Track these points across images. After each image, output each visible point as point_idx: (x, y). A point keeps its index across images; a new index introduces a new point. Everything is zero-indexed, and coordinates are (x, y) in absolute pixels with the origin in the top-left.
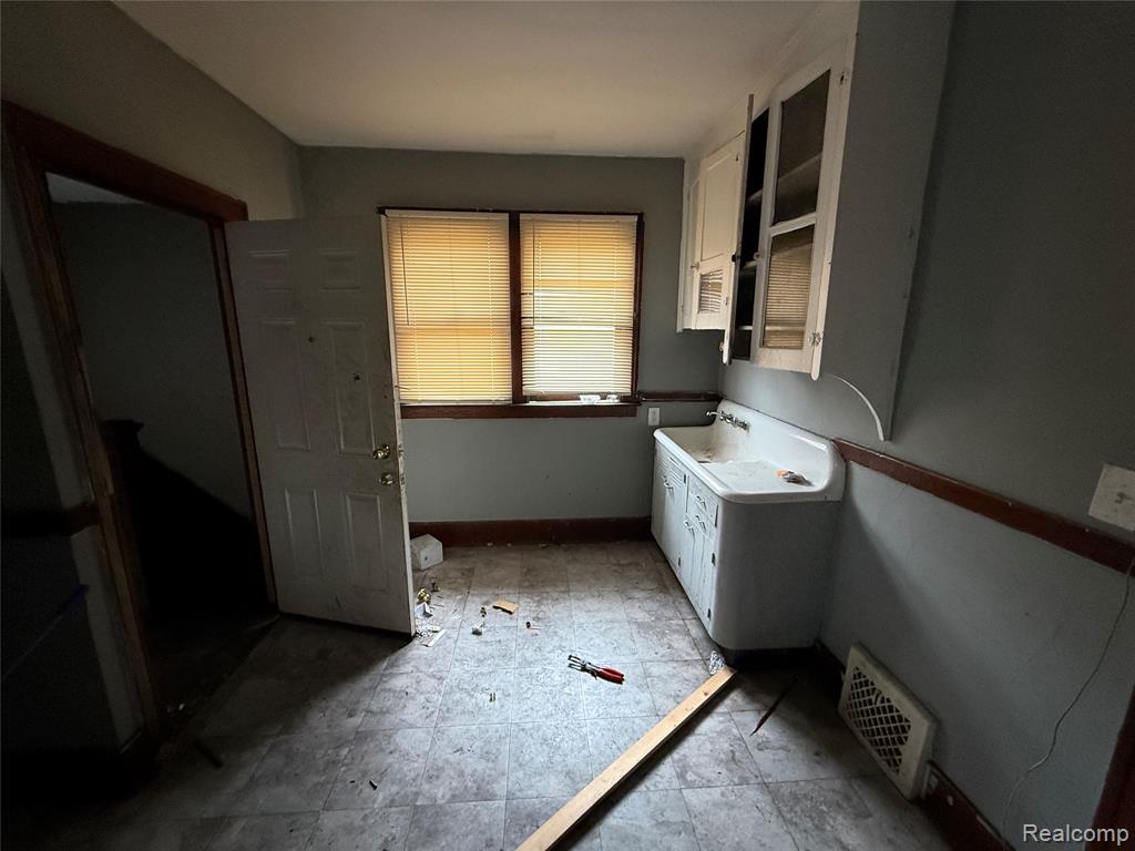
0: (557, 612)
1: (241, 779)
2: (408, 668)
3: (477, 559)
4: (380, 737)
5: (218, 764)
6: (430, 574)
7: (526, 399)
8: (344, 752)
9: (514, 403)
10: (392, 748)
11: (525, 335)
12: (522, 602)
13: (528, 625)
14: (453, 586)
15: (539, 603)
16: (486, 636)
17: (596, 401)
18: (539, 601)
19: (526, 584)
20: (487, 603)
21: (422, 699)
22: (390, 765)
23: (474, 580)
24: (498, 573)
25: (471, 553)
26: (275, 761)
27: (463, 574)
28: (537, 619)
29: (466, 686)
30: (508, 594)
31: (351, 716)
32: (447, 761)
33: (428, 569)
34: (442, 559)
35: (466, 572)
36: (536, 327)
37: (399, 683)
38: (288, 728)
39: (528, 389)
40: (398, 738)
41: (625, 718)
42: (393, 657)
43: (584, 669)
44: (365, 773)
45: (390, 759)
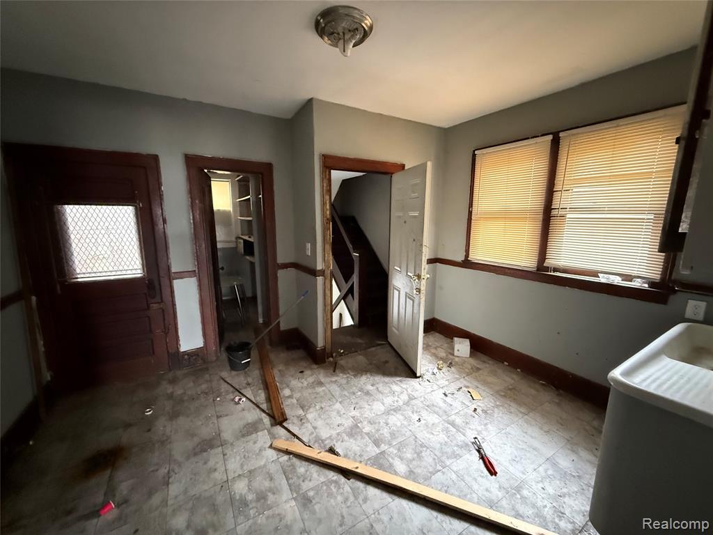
0: (502, 417)
1: (334, 379)
2: (404, 386)
3: (487, 367)
4: (371, 398)
5: (334, 371)
6: (457, 359)
7: (547, 269)
8: (359, 393)
9: (537, 270)
10: (371, 404)
11: (553, 222)
12: (486, 400)
13: (475, 410)
14: (461, 370)
15: (497, 406)
16: (448, 399)
17: (617, 281)
18: (497, 405)
19: (503, 394)
20: (467, 387)
21: (396, 398)
22: (364, 408)
23: (474, 374)
24: (491, 379)
25: (490, 362)
26: (344, 381)
27: (472, 368)
28: (485, 412)
29: (415, 408)
30: (484, 391)
31: (372, 385)
32: (379, 423)
33: (458, 357)
34: (469, 356)
35: (474, 369)
36: (568, 216)
37: (395, 388)
38: (355, 376)
39: (550, 262)
40: (375, 403)
41: (470, 487)
42: (404, 379)
43: (479, 451)
44: (357, 403)
45: (367, 407)
